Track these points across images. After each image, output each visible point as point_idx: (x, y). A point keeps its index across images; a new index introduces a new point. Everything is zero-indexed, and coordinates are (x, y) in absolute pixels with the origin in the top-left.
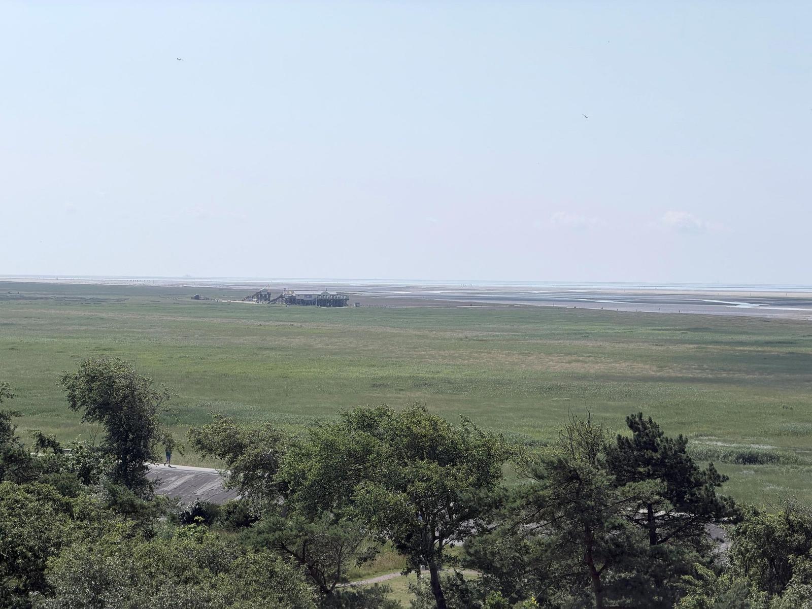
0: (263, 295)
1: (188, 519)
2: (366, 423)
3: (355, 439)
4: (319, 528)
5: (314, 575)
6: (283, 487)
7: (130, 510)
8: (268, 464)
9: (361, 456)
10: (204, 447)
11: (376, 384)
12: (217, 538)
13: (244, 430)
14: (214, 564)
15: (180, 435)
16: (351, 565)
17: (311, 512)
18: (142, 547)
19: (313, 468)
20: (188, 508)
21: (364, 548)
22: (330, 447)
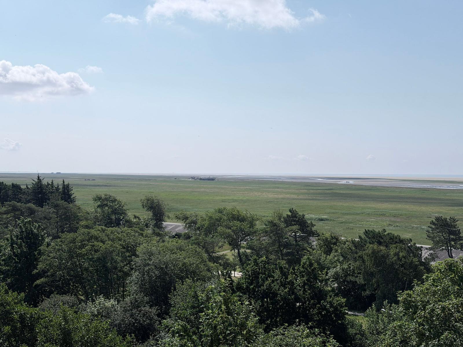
0: (193, 178)
1: (174, 237)
2: (220, 211)
3: (217, 216)
4: (209, 239)
5: (207, 252)
6: (199, 228)
7: (158, 235)
8: (195, 223)
9: (219, 220)
10: (178, 218)
11: (223, 201)
12: (181, 242)
13: (188, 213)
14: (181, 249)
15: (171, 215)
16: (217, 249)
17: (206, 235)
18: (162, 244)
19: (207, 223)
20: (174, 234)
21: (220, 244)
22: (211, 217)
